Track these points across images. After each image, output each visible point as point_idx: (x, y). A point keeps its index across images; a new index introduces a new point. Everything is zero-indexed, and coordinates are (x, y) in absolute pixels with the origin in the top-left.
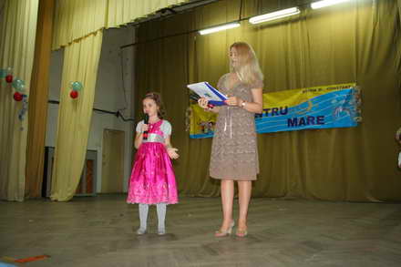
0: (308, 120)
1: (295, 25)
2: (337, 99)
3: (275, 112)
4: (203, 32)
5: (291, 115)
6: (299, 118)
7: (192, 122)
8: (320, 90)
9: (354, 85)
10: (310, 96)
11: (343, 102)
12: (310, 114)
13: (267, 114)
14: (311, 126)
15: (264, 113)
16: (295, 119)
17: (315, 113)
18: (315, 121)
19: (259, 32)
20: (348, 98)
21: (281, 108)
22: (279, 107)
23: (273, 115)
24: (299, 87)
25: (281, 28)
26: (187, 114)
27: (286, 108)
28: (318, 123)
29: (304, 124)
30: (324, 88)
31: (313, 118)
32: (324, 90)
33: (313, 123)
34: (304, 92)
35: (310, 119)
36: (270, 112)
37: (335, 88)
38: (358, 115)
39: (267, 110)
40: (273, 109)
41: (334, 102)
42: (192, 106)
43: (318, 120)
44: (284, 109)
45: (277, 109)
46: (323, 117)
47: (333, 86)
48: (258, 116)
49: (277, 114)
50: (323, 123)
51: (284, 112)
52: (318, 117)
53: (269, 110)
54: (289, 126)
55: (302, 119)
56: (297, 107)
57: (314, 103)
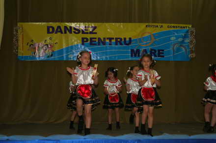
0: (151, 53)
2: (176, 36)
3: (119, 41)
5: (133, 45)
6: (142, 50)
8: (161, 27)
9: (190, 26)
10: (151, 31)
11: (180, 40)
12: (153, 47)
13: (110, 43)
15: (108, 41)
16: (138, 51)
17: (156, 47)
18: (157, 54)
20: (185, 37)
21: (125, 39)
22: (123, 38)
23: (116, 44)
24: (141, 21)
26: (14, 32)
27: (130, 39)
28: (159, 56)
30: (164, 25)
31: (155, 50)
32: (165, 27)
33: (155, 55)
35: (153, 52)
36: (113, 41)
37: (174, 27)
38: (192, 52)
39: (110, 39)
40: (117, 39)
41: (173, 38)
42: (19, 24)
43: (159, 53)
44: (128, 40)
45: (121, 39)
46: (163, 50)
47: (172, 25)
48: (101, 44)
49: (121, 44)
50: (163, 56)
51: (127, 43)
52: (159, 51)
53: (113, 39)
54: (132, 56)
55: (145, 51)
56: (140, 39)
57: (155, 38)
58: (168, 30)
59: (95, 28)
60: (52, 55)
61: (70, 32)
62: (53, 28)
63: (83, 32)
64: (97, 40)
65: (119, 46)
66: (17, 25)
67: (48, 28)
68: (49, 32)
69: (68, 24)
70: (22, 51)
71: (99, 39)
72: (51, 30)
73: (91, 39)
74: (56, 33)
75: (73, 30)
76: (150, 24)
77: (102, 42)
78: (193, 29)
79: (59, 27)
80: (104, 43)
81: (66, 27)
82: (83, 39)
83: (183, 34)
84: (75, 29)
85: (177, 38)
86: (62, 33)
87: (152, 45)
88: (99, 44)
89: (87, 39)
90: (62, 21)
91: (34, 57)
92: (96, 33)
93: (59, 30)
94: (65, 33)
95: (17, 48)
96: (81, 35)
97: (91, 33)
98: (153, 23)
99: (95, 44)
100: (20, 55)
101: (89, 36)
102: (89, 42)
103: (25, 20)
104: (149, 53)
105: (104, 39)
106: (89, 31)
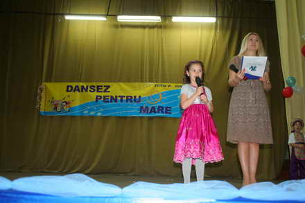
0: (159, 110)
1: (152, 30)
3: (130, 99)
4: (67, 17)
5: (142, 103)
6: (150, 107)
7: (43, 99)
8: (169, 86)
10: (161, 90)
12: (160, 105)
13: (122, 101)
14: (160, 114)
16: (147, 108)
17: (164, 105)
18: (164, 111)
19: (120, 29)
21: (135, 97)
22: (133, 96)
23: (127, 101)
24: (151, 81)
25: (139, 31)
26: (39, 91)
27: (140, 97)
28: (166, 113)
29: (155, 112)
30: (172, 84)
31: (163, 108)
33: (162, 112)
34: (156, 86)
35: (161, 109)
36: (124, 99)
39: (122, 97)
40: (127, 97)
42: (44, 84)
43: (166, 110)
44: (137, 97)
45: (131, 97)
46: (170, 108)
47: (180, 84)
48: (113, 101)
49: (132, 102)
50: (170, 113)
51: (138, 100)
52: (167, 108)
53: (124, 97)
54: (141, 112)
55: (153, 108)
56: (149, 97)
57: (164, 96)
58: (176, 89)
59: (108, 87)
60: (69, 111)
61: (86, 90)
62: (72, 87)
63: (98, 91)
64: (110, 98)
66: (41, 84)
67: (68, 87)
68: (68, 91)
71: (112, 97)
72: (70, 89)
73: (104, 97)
74: (74, 91)
75: (89, 89)
76: (160, 84)
77: (114, 99)
79: (77, 86)
80: (116, 101)
81: (83, 87)
82: (97, 97)
86: (79, 91)
87: (160, 102)
88: (111, 102)
89: (101, 97)
92: (109, 92)
93: (77, 89)
94: (82, 91)
96: (95, 94)
97: (105, 91)
98: (162, 82)
99: (108, 102)
100: (42, 111)
101: (102, 94)
102: (102, 99)
103: (49, 80)
104: (156, 110)
105: (116, 97)
106: (103, 90)
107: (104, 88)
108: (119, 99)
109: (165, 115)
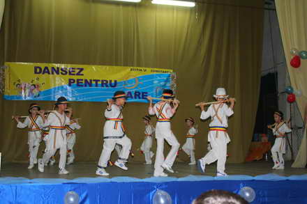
0: (136, 95)
2: (158, 80)
3: (104, 83)
5: (118, 88)
8: (145, 71)
9: (172, 71)
10: (136, 74)
11: (162, 83)
12: (137, 90)
13: (97, 85)
14: (137, 100)
17: (141, 90)
18: (141, 96)
20: (167, 81)
21: (111, 81)
23: (102, 86)
24: (126, 65)
27: (115, 81)
28: (143, 98)
29: (132, 97)
30: (148, 69)
31: (139, 93)
32: (149, 71)
33: (140, 98)
34: (131, 70)
35: (137, 94)
36: (100, 83)
37: (157, 71)
39: (97, 81)
40: (103, 81)
41: (156, 82)
43: (143, 96)
44: (113, 82)
45: (107, 81)
46: (146, 93)
47: (155, 69)
48: (88, 85)
49: (107, 86)
51: (113, 85)
52: (143, 93)
53: (99, 81)
55: (130, 93)
56: (125, 82)
57: (140, 81)
58: (152, 73)
59: (82, 70)
60: (39, 95)
61: (58, 73)
62: (40, 69)
63: (70, 74)
64: (84, 81)
65: (105, 88)
66: (3, 64)
67: (36, 68)
68: (36, 72)
69: (56, 65)
70: (9, 91)
71: (86, 81)
72: (38, 70)
73: (78, 80)
74: (43, 73)
75: (60, 71)
76: (135, 68)
77: (88, 83)
78: (174, 74)
79: (46, 68)
80: (90, 85)
81: (53, 68)
82: (70, 80)
83: (165, 78)
84: (62, 69)
85: (160, 81)
86: (49, 73)
87: (136, 87)
88: (86, 86)
89: (74, 80)
90: (50, 62)
91: (21, 97)
92: (82, 75)
93: (46, 71)
94: (53, 73)
95: (4, 87)
96: (68, 77)
97: (78, 74)
99: (82, 86)
100: (6, 95)
101: (76, 78)
102: (76, 83)
103: (12, 59)
104: (133, 95)
105: (91, 81)
106: (76, 73)
107: (77, 71)
108: (94, 83)
109: (141, 100)
